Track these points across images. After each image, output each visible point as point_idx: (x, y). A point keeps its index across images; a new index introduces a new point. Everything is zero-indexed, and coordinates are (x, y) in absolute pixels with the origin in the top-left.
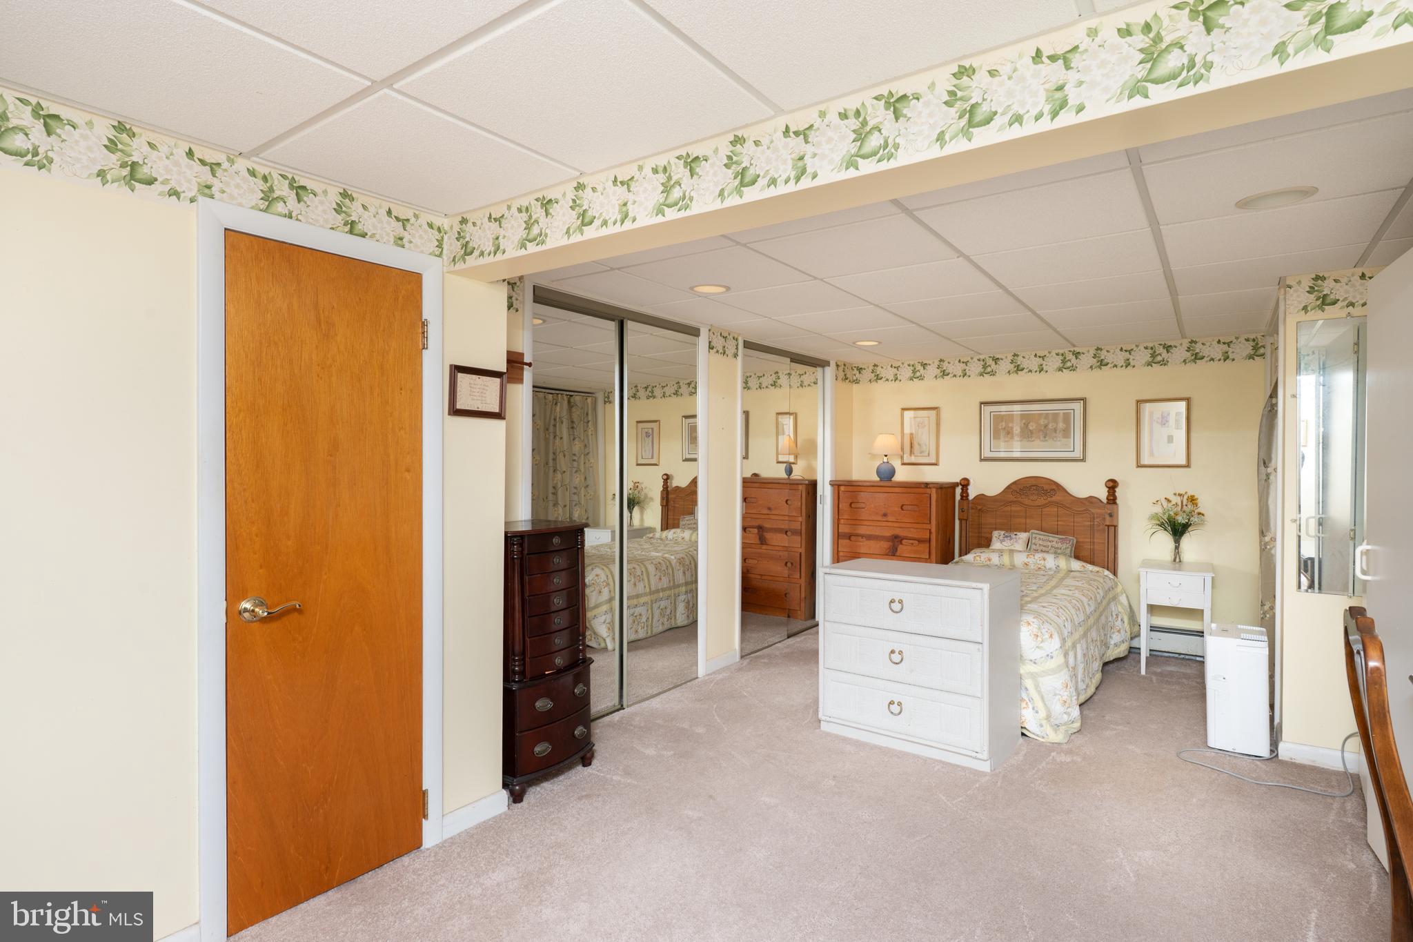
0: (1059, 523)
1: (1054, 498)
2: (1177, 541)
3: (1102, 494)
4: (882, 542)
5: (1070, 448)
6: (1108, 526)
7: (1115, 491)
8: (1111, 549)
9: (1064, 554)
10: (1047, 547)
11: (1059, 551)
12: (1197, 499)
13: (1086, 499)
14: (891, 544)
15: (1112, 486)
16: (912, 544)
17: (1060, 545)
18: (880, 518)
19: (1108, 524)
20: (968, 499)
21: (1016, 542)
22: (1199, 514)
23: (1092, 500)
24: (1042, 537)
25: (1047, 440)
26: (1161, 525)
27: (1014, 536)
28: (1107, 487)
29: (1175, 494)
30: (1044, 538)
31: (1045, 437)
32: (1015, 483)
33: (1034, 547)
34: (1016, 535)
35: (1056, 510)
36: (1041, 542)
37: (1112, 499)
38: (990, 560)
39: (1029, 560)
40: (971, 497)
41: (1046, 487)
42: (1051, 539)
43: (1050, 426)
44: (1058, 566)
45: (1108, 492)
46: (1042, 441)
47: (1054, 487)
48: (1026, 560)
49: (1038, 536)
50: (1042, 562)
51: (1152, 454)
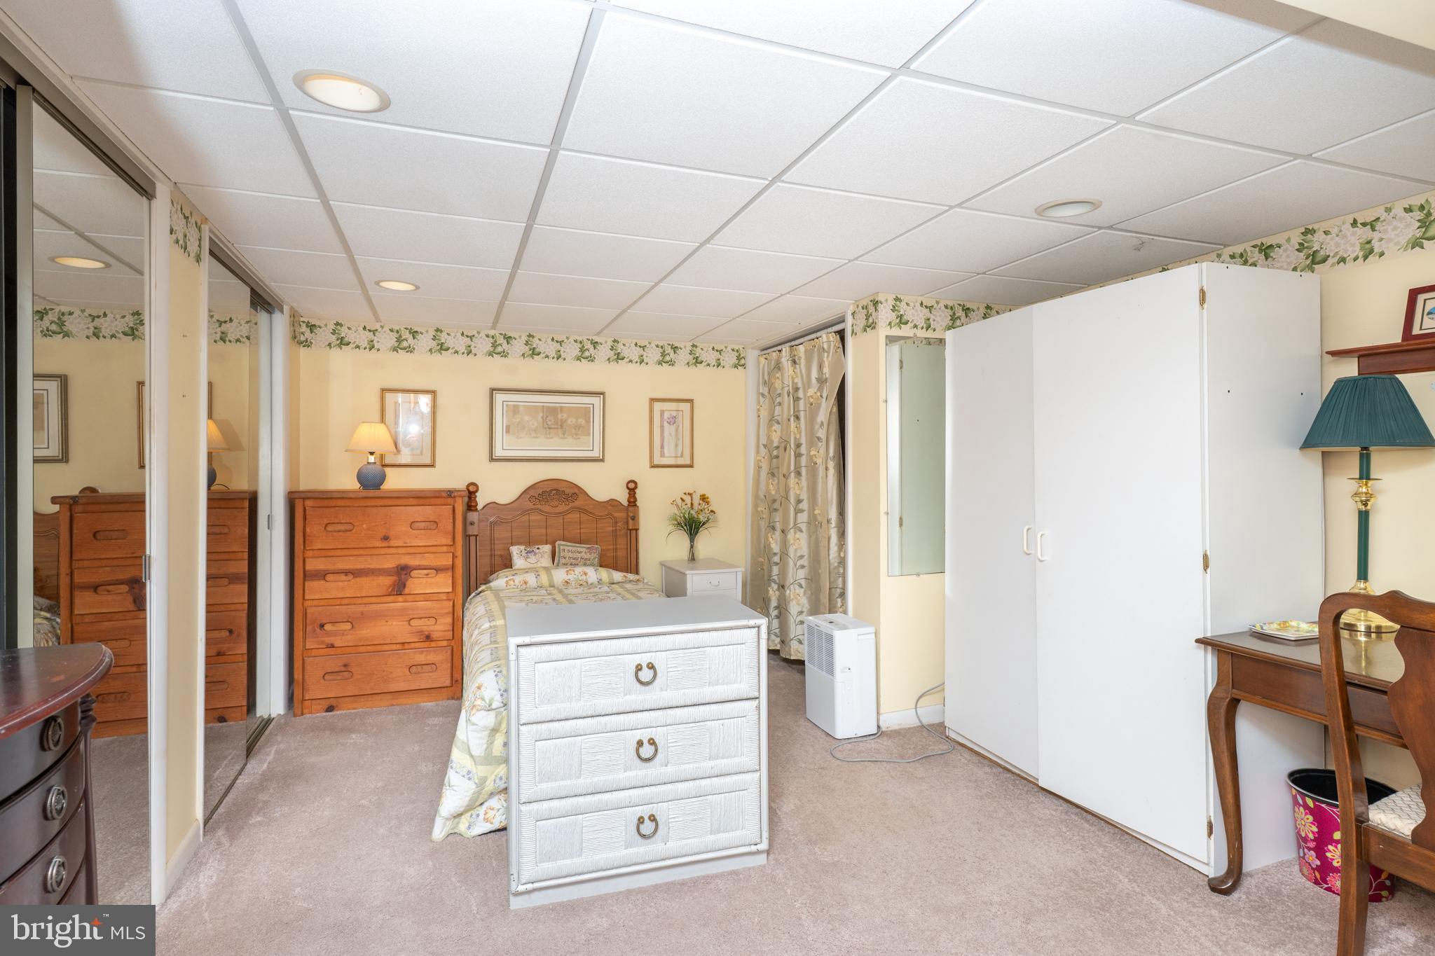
0: (582, 530)
1: (577, 503)
2: (692, 540)
3: (623, 497)
4: (381, 578)
5: (589, 446)
6: (630, 530)
7: (635, 493)
8: (634, 554)
9: (592, 565)
10: (577, 559)
11: (588, 562)
12: (708, 498)
13: (608, 502)
14: (394, 578)
15: (632, 487)
16: (427, 575)
17: (588, 556)
18: (378, 544)
19: (631, 528)
20: (477, 509)
21: (542, 558)
22: (712, 511)
23: (613, 503)
24: (570, 548)
25: (566, 438)
26: (679, 524)
27: (537, 551)
28: (628, 488)
29: (685, 494)
30: (574, 549)
31: (564, 434)
32: (532, 487)
33: (563, 561)
34: (538, 548)
35: (578, 516)
36: (570, 555)
37: (633, 501)
38: (526, 583)
39: (570, 577)
40: (480, 507)
41: (567, 491)
42: (580, 549)
43: (569, 421)
44: (601, 580)
45: (629, 494)
46: (561, 438)
47: (576, 491)
48: (567, 578)
49: (566, 548)
50: (584, 577)
51: (662, 455)
